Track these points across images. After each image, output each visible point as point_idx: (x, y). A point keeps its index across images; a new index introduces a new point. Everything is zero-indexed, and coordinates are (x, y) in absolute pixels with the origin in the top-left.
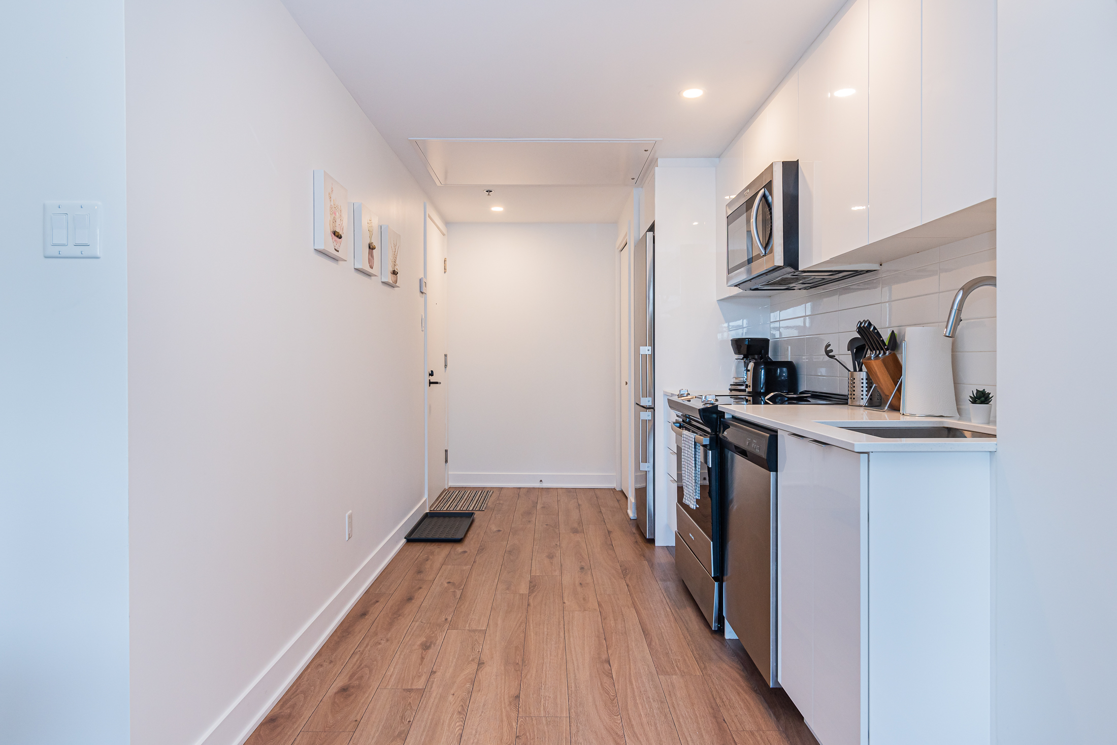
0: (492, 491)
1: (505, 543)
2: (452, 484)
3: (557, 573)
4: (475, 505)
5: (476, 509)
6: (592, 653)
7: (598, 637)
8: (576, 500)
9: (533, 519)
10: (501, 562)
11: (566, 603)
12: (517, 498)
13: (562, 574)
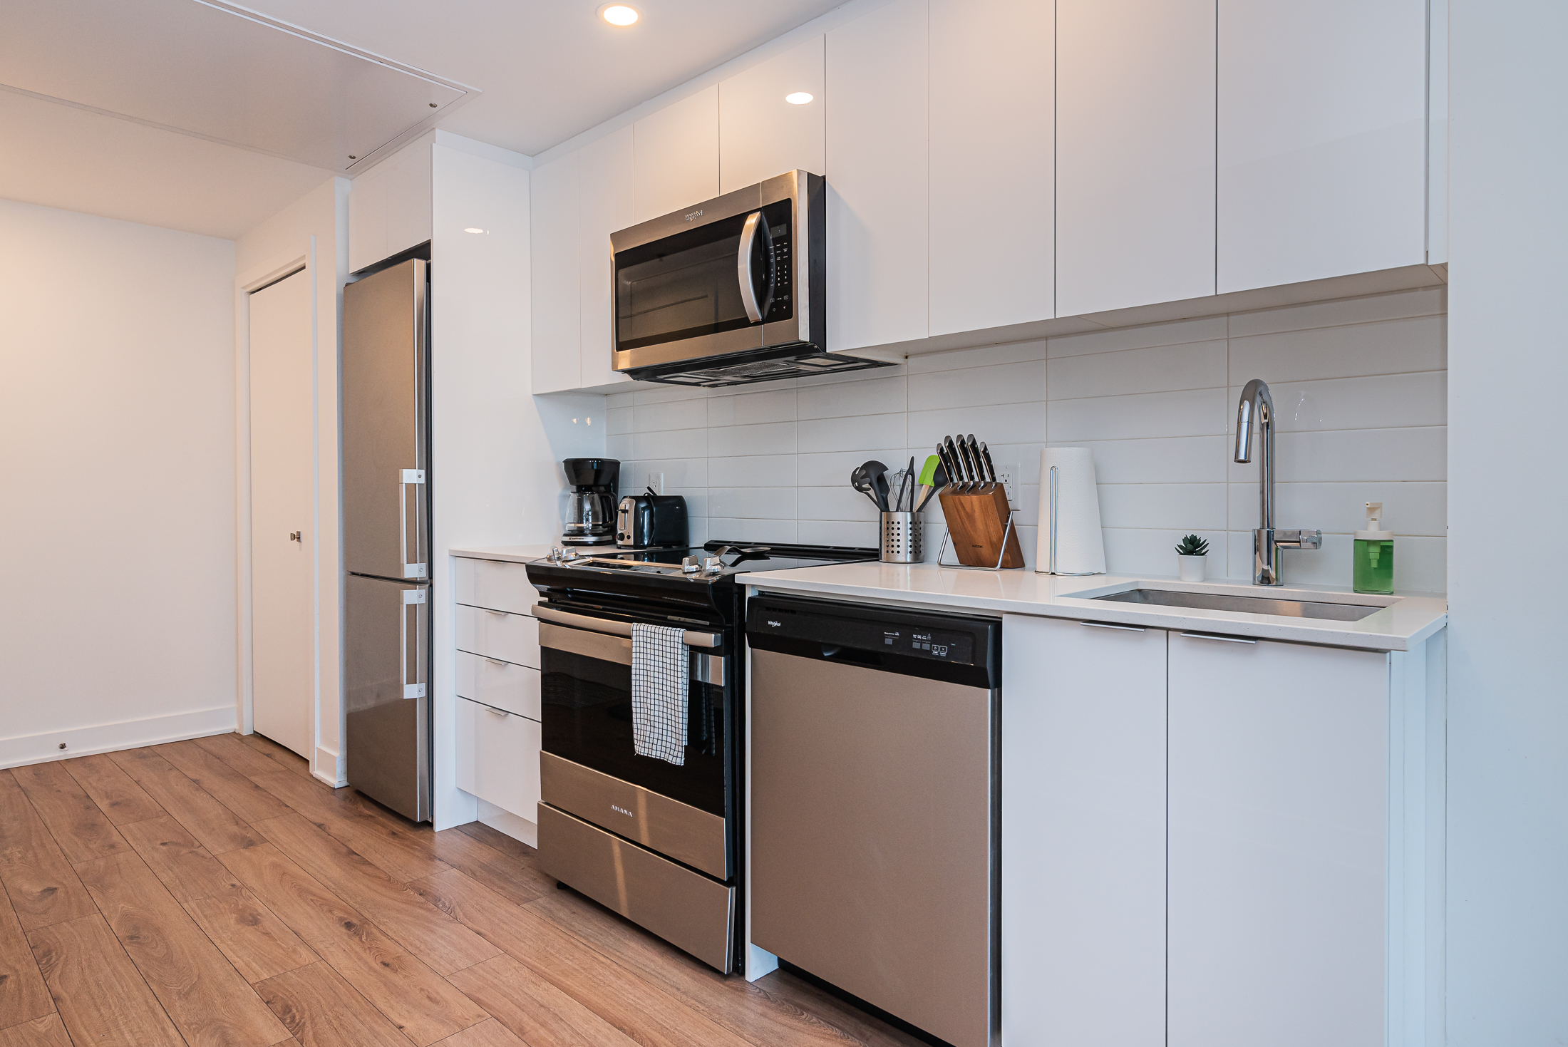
1: (96, 917)
8: (174, 773)
9: (116, 838)
10: (135, 975)
11: (404, 1025)
12: (24, 796)
13: (321, 955)
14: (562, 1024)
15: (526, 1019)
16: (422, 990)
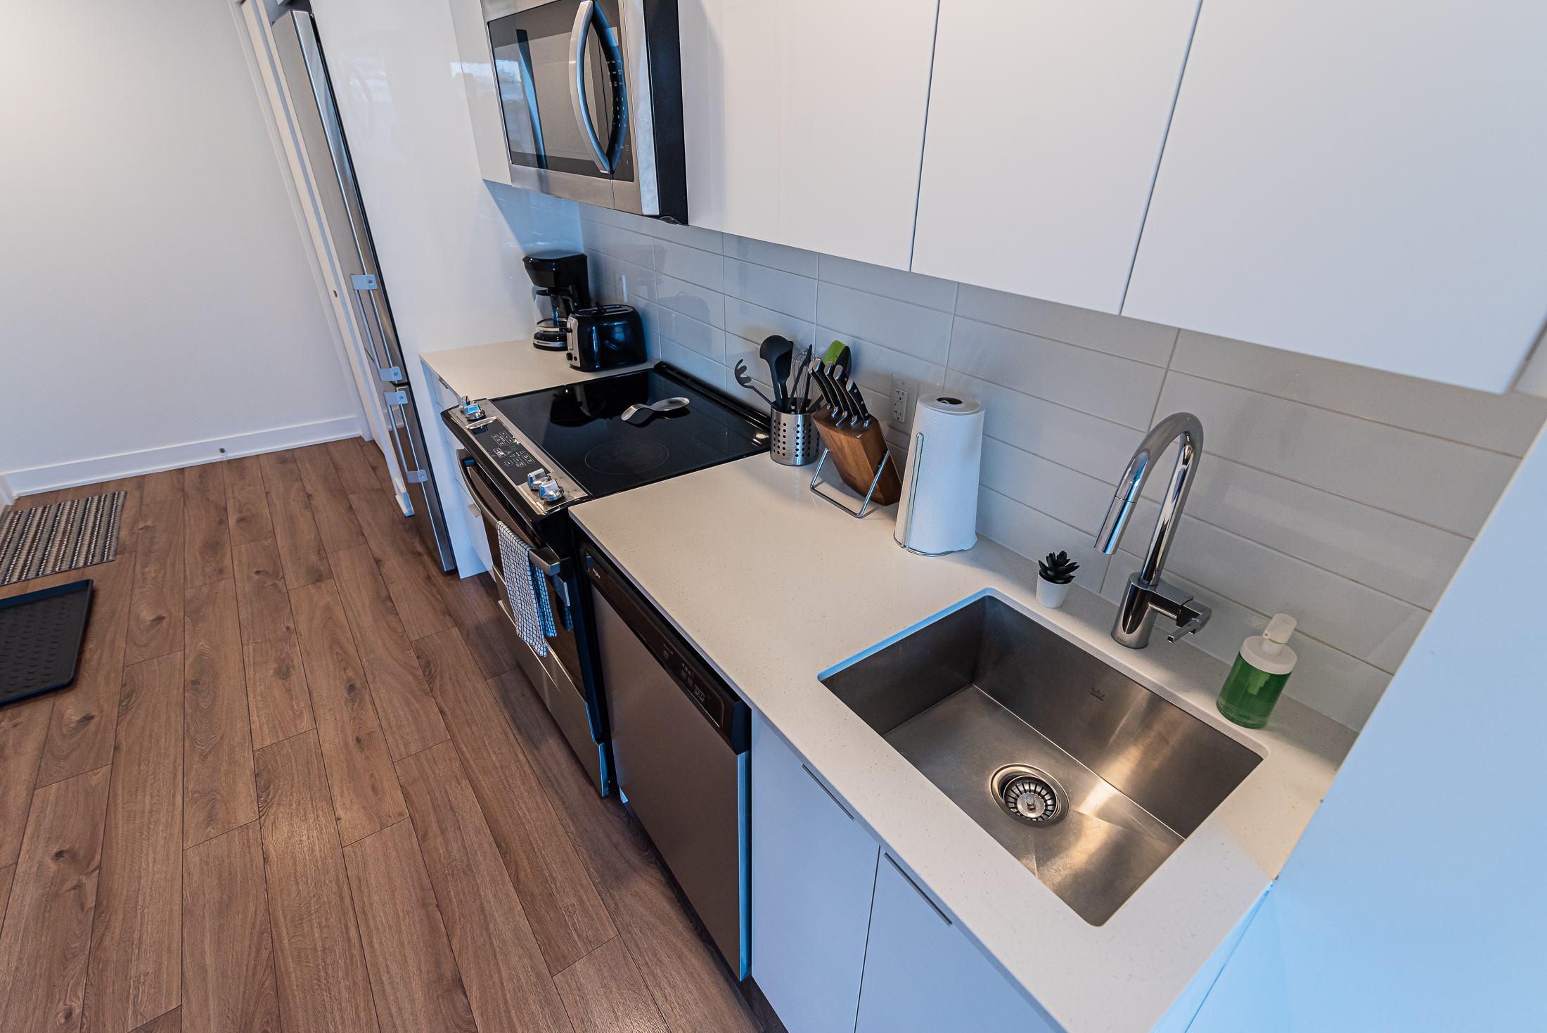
0: (122, 494)
1: (179, 655)
2: (16, 493)
3: (306, 723)
4: (89, 546)
5: (95, 561)
6: (423, 968)
7: (424, 905)
8: (297, 485)
9: (227, 561)
10: (180, 728)
11: (341, 817)
12: (182, 502)
13: (317, 722)
14: (458, 833)
15: (434, 826)
16: (372, 776)
